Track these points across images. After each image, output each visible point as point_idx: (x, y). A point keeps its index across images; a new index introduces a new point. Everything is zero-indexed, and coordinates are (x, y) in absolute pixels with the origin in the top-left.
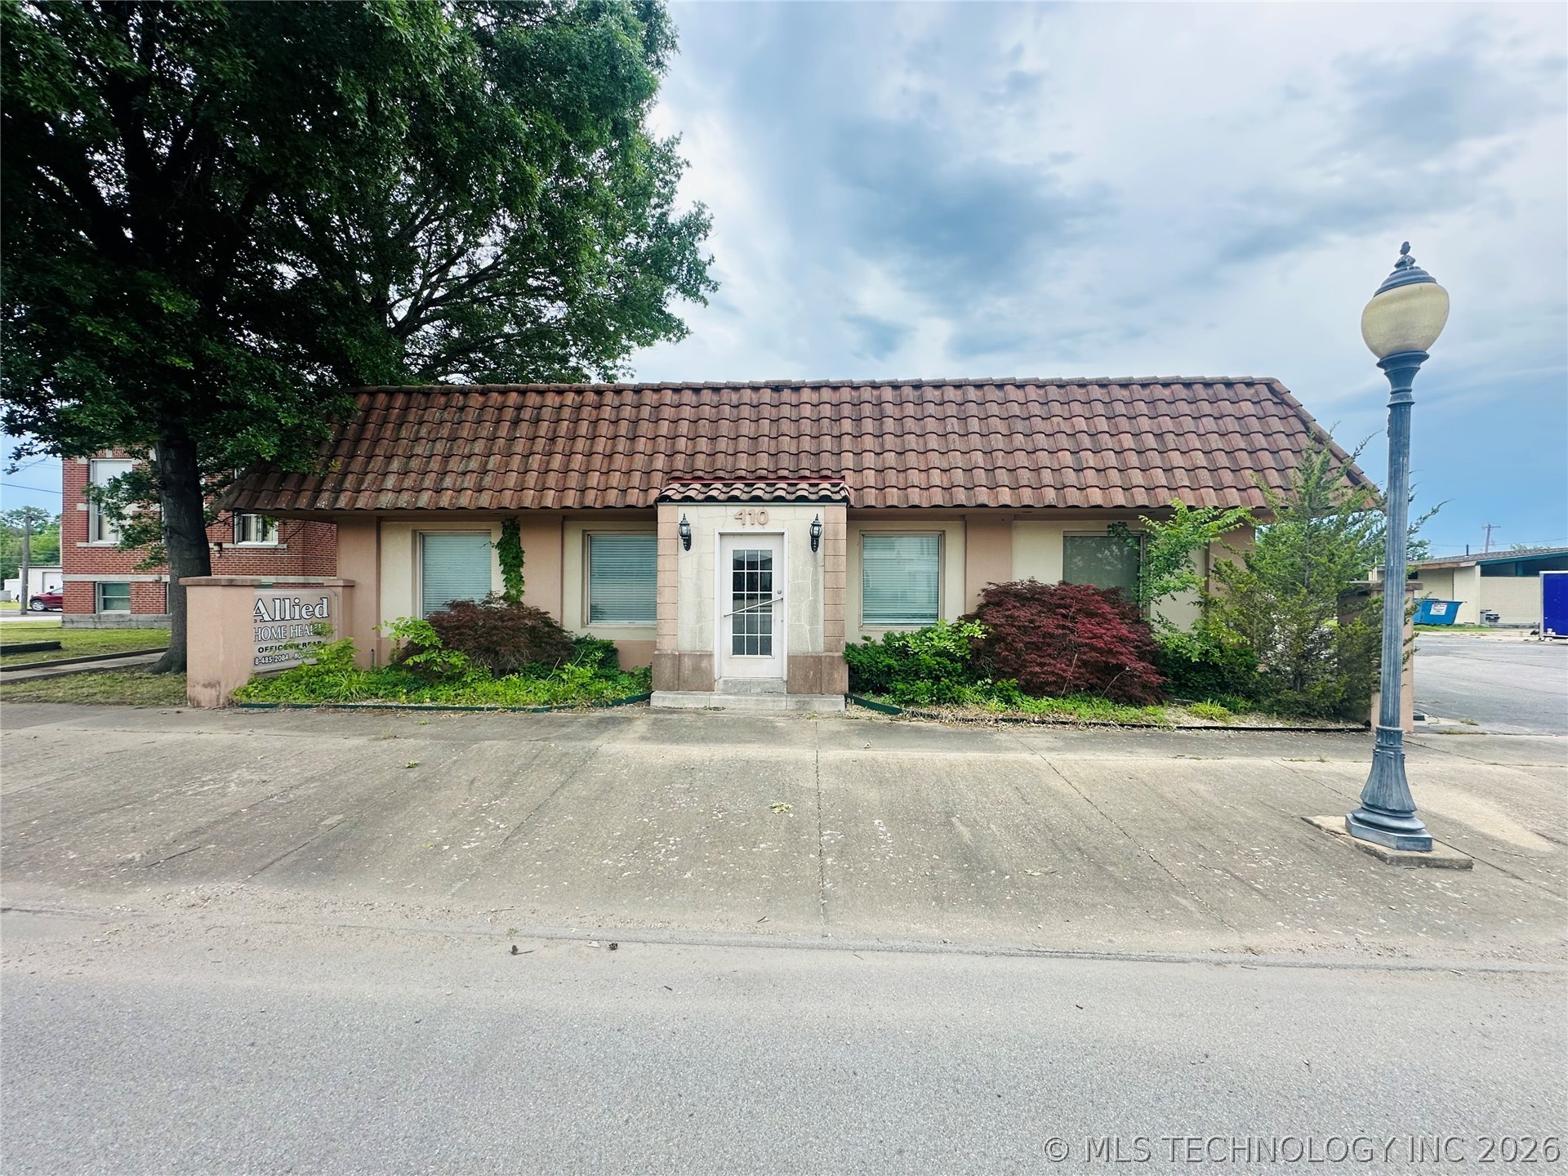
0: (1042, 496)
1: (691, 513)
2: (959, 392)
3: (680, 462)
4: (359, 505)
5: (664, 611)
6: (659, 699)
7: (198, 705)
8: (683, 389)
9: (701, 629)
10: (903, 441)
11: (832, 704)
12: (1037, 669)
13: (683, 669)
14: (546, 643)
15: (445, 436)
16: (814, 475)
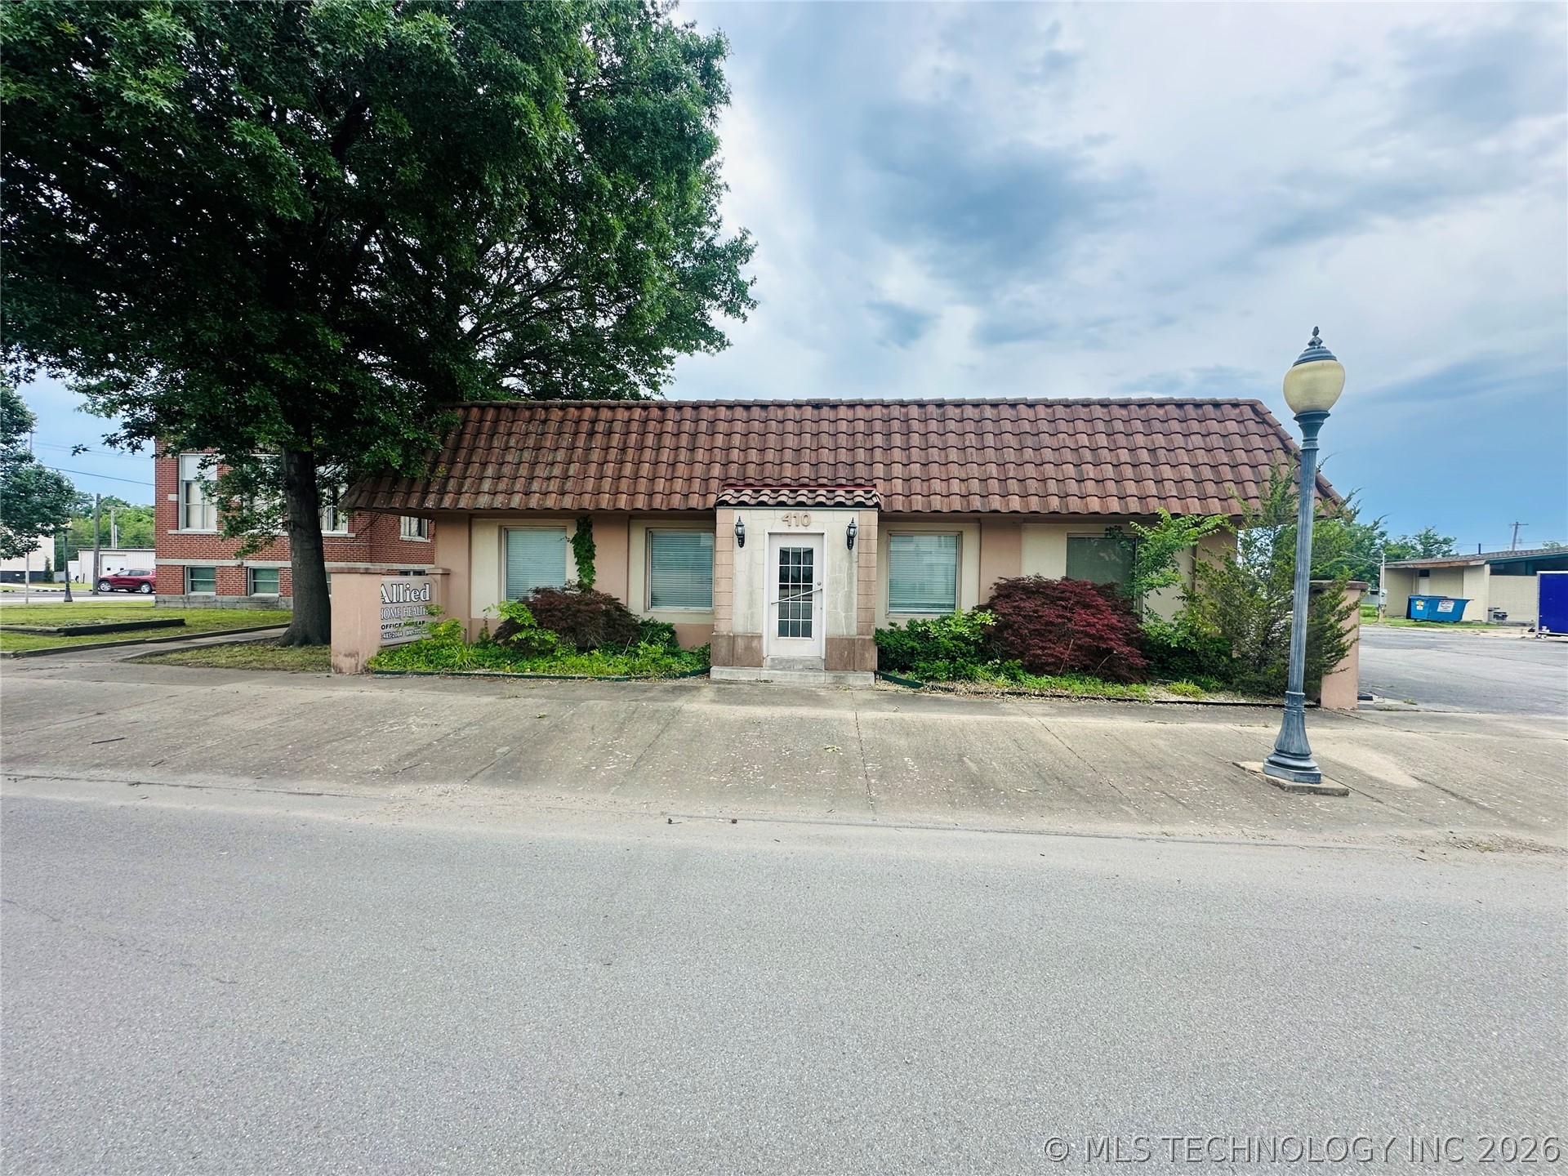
0: (1047, 504)
1: (745, 515)
2: (977, 411)
3: (733, 470)
4: (462, 505)
5: (720, 598)
6: (717, 673)
7: (341, 672)
8: (736, 406)
9: (752, 613)
10: (927, 453)
11: (864, 680)
12: (1039, 652)
13: (736, 649)
14: (619, 625)
15: (531, 446)
16: (849, 483)
